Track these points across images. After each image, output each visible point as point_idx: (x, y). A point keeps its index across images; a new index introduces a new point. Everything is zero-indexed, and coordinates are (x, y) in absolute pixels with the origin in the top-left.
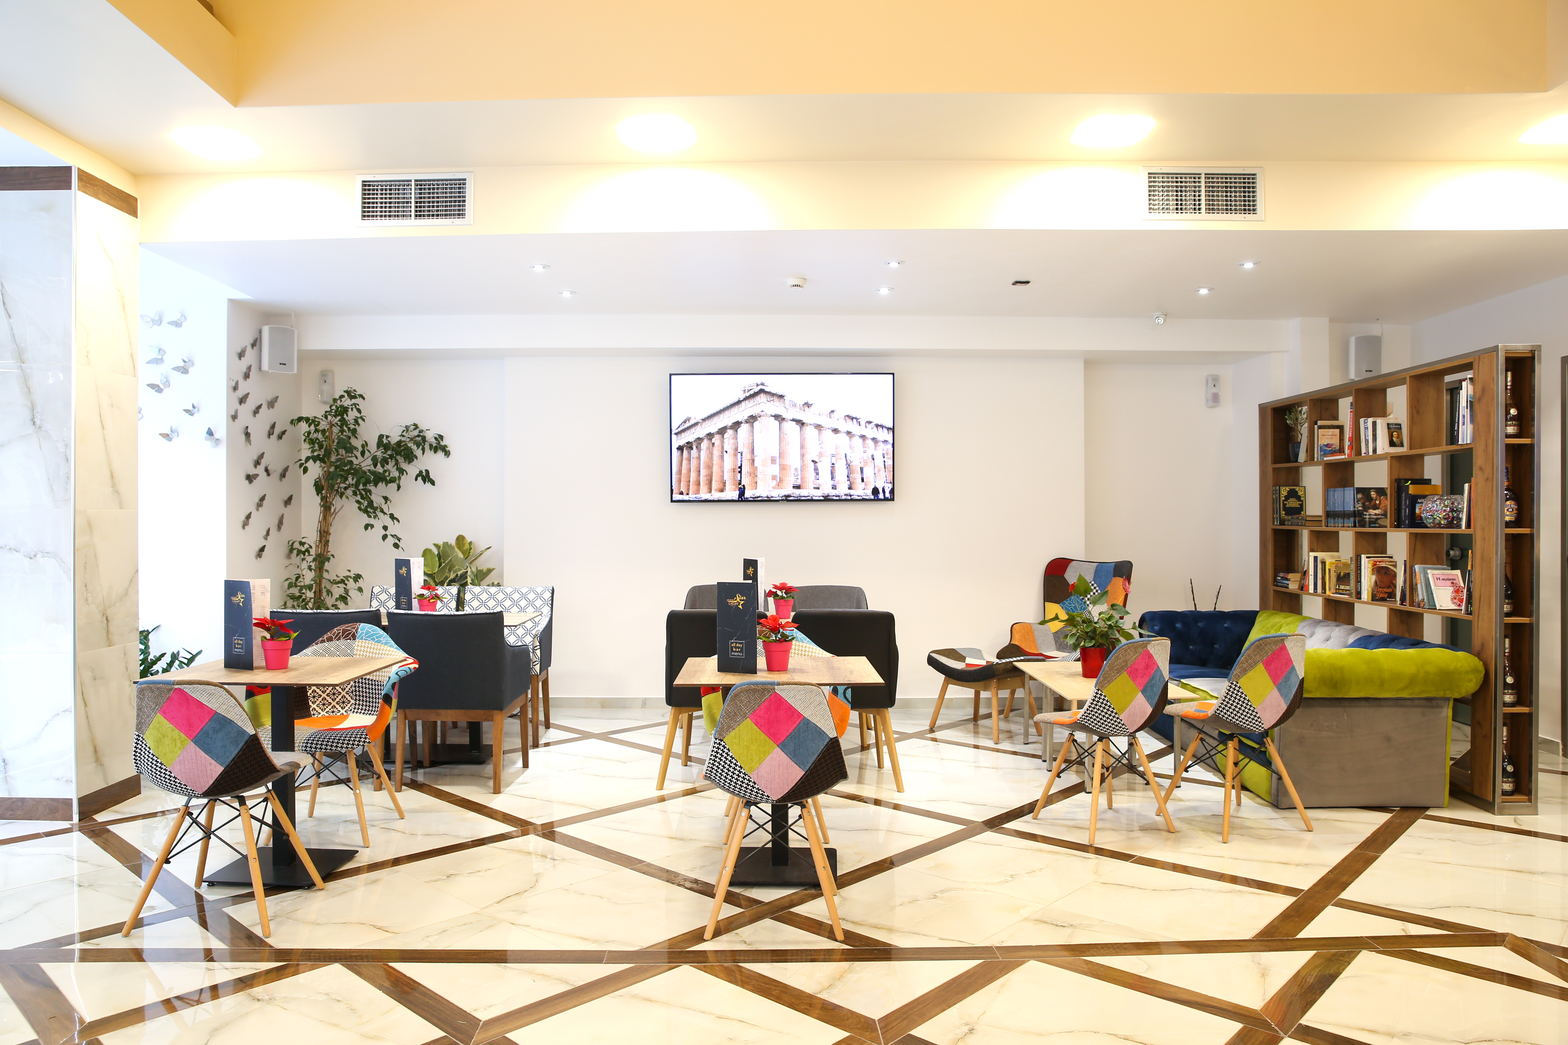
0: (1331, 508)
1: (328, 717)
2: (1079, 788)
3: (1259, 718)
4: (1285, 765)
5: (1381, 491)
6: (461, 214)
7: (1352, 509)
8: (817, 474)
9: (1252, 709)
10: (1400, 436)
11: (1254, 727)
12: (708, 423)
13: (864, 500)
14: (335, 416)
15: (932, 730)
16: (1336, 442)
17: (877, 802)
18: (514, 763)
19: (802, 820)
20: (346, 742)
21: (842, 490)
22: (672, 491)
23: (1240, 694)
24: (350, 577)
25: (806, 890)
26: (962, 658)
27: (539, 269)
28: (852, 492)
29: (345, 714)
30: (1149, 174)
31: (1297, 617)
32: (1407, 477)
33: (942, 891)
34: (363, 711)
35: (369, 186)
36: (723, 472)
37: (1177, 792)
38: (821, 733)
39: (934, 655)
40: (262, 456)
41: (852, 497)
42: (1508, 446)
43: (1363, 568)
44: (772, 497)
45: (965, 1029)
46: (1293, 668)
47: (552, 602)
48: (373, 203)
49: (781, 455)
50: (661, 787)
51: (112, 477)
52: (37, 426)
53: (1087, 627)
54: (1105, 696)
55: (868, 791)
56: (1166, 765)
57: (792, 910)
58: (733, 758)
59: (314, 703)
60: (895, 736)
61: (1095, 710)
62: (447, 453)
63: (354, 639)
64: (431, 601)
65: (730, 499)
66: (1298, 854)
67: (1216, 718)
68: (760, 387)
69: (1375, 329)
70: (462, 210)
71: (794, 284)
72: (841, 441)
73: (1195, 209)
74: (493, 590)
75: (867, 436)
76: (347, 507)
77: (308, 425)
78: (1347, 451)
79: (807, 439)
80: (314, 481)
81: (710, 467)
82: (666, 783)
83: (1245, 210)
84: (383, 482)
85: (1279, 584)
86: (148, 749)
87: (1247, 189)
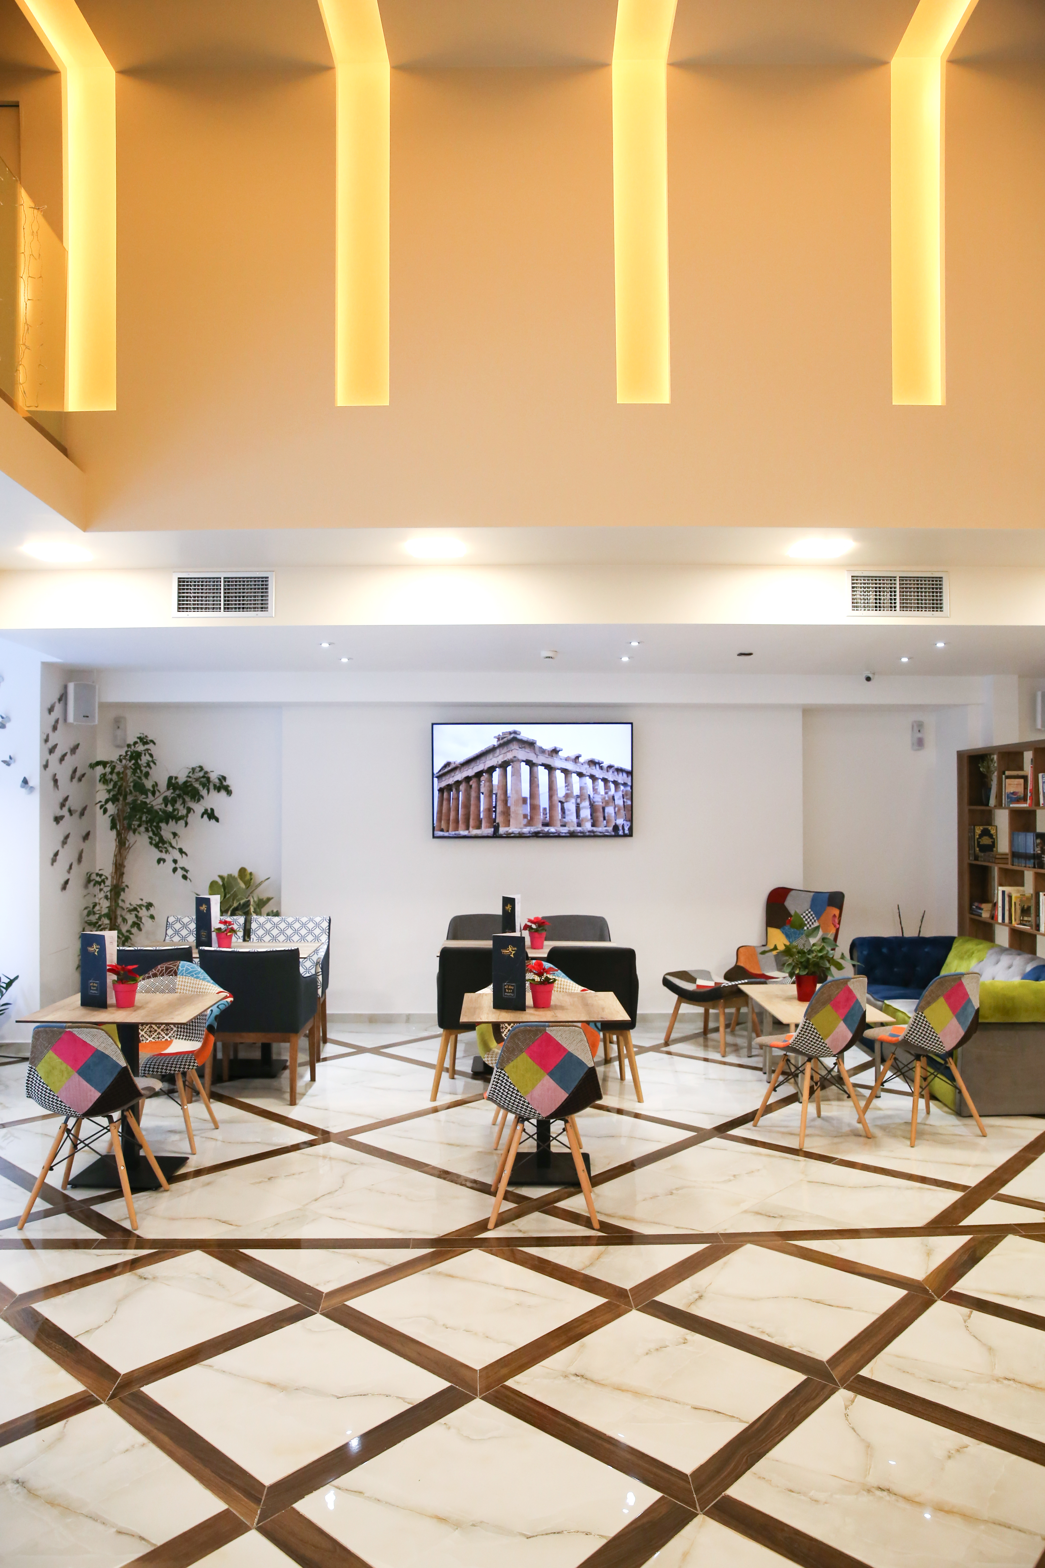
0: (1016, 849)
1: (154, 1042)
2: (793, 1099)
3: (941, 1042)
4: (964, 1081)
6: (264, 608)
7: (1032, 852)
8: (564, 812)
9: (935, 1035)
11: (937, 1049)
12: (465, 768)
13: (605, 835)
14: (130, 760)
15: (667, 1044)
16: (1020, 790)
17: (620, 1112)
18: (302, 1077)
19: (565, 1132)
20: (178, 1066)
21: (588, 826)
22: (434, 827)
23: (924, 1022)
24: (142, 905)
25: (566, 1188)
26: (693, 980)
27: (325, 645)
28: (595, 829)
29: (169, 1039)
30: (852, 577)
31: (988, 944)
33: (677, 1189)
34: (184, 1037)
35: (184, 582)
36: (479, 810)
37: (876, 1102)
38: (581, 1063)
39: (670, 977)
40: (66, 799)
41: (596, 834)
43: (1041, 904)
44: (524, 834)
45: (696, 1296)
46: (970, 1001)
47: (329, 931)
48: (187, 597)
49: (532, 796)
50: (434, 1098)
53: (801, 957)
54: (812, 1025)
55: (611, 1101)
56: (868, 1077)
57: (555, 1205)
58: (511, 1084)
59: (142, 1030)
60: (635, 1049)
61: (804, 1036)
62: (229, 793)
63: (176, 975)
64: (229, 934)
65: (486, 835)
66: (974, 1157)
67: (905, 1043)
68: (512, 736)
70: (265, 604)
71: (547, 656)
72: (586, 784)
73: (891, 607)
74: (276, 919)
75: (609, 779)
76: (140, 841)
77: (105, 767)
78: (1029, 801)
79: (555, 782)
80: (111, 818)
81: (467, 806)
82: (439, 1094)
83: (933, 608)
84: (172, 820)
85: (974, 913)
86: (39, 1079)
87: (935, 590)
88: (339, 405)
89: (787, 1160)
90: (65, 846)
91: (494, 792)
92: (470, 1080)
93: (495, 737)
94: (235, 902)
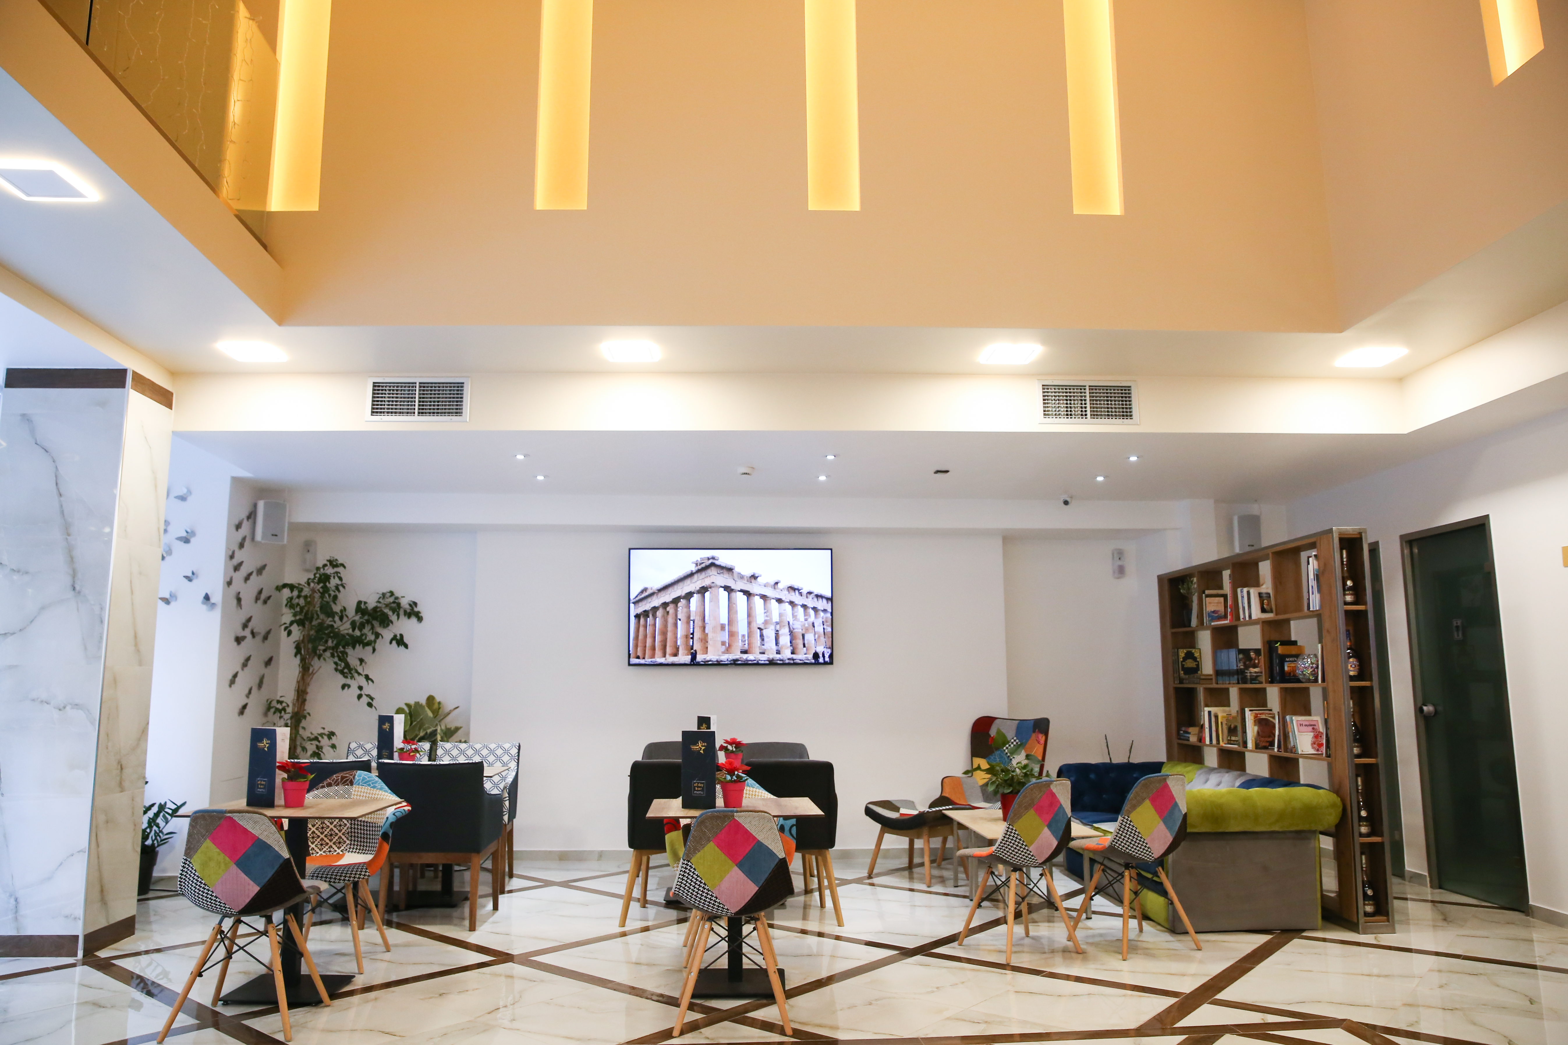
0: (1219, 668)
1: (325, 856)
3: (1149, 848)
4: (1177, 893)
5: (1257, 652)
6: (458, 412)
7: (1235, 668)
8: (763, 640)
9: (1142, 840)
10: (1269, 603)
11: (1146, 857)
12: (662, 594)
13: (805, 664)
14: (318, 583)
15: (870, 877)
16: (1221, 608)
17: (820, 935)
18: (484, 906)
19: (756, 931)
20: (347, 876)
21: (787, 654)
22: (629, 655)
23: (1131, 827)
24: (325, 734)
25: (758, 1000)
26: (896, 809)
27: (520, 457)
28: (794, 656)
29: (341, 853)
30: (1043, 386)
31: (1195, 766)
32: (1277, 639)
33: (876, 1000)
34: (357, 851)
35: (379, 386)
36: (676, 638)
37: (1084, 923)
38: (771, 854)
39: (871, 806)
40: (249, 620)
41: (795, 661)
42: (1347, 612)
43: (1247, 720)
44: (722, 661)
46: (1176, 805)
47: (519, 758)
48: (382, 402)
49: (730, 621)
50: (623, 924)
51: (136, 637)
52: (77, 591)
53: (1006, 775)
54: (1016, 830)
55: (813, 925)
57: (746, 1015)
58: (698, 876)
59: (313, 843)
60: (837, 882)
61: (1008, 843)
62: (420, 619)
63: (352, 785)
64: (412, 754)
65: (683, 662)
67: (1112, 849)
68: (710, 561)
69: (1254, 509)
70: (460, 409)
71: (744, 472)
72: (785, 610)
73: (1082, 415)
74: (463, 746)
75: (808, 606)
76: (325, 668)
77: (292, 591)
78: (1229, 617)
79: (753, 609)
80: (296, 643)
81: (664, 633)
82: (627, 921)
83: (1123, 416)
84: (359, 645)
85: (1182, 737)
86: (194, 872)
87: (1124, 399)
88: (538, 208)
89: (993, 973)
90: (245, 669)
91: (691, 619)
92: (662, 909)
93: (693, 563)
94: (422, 730)
